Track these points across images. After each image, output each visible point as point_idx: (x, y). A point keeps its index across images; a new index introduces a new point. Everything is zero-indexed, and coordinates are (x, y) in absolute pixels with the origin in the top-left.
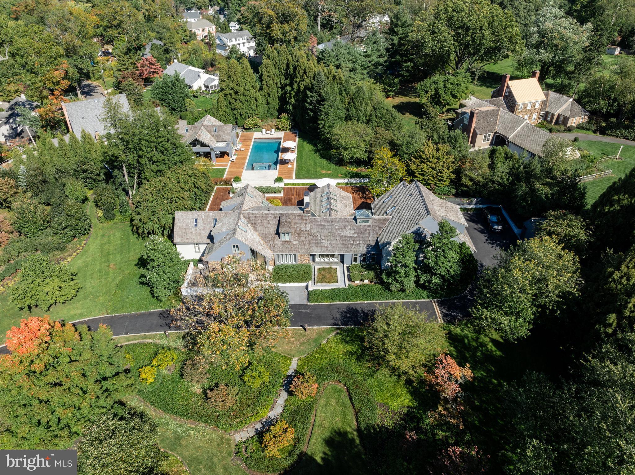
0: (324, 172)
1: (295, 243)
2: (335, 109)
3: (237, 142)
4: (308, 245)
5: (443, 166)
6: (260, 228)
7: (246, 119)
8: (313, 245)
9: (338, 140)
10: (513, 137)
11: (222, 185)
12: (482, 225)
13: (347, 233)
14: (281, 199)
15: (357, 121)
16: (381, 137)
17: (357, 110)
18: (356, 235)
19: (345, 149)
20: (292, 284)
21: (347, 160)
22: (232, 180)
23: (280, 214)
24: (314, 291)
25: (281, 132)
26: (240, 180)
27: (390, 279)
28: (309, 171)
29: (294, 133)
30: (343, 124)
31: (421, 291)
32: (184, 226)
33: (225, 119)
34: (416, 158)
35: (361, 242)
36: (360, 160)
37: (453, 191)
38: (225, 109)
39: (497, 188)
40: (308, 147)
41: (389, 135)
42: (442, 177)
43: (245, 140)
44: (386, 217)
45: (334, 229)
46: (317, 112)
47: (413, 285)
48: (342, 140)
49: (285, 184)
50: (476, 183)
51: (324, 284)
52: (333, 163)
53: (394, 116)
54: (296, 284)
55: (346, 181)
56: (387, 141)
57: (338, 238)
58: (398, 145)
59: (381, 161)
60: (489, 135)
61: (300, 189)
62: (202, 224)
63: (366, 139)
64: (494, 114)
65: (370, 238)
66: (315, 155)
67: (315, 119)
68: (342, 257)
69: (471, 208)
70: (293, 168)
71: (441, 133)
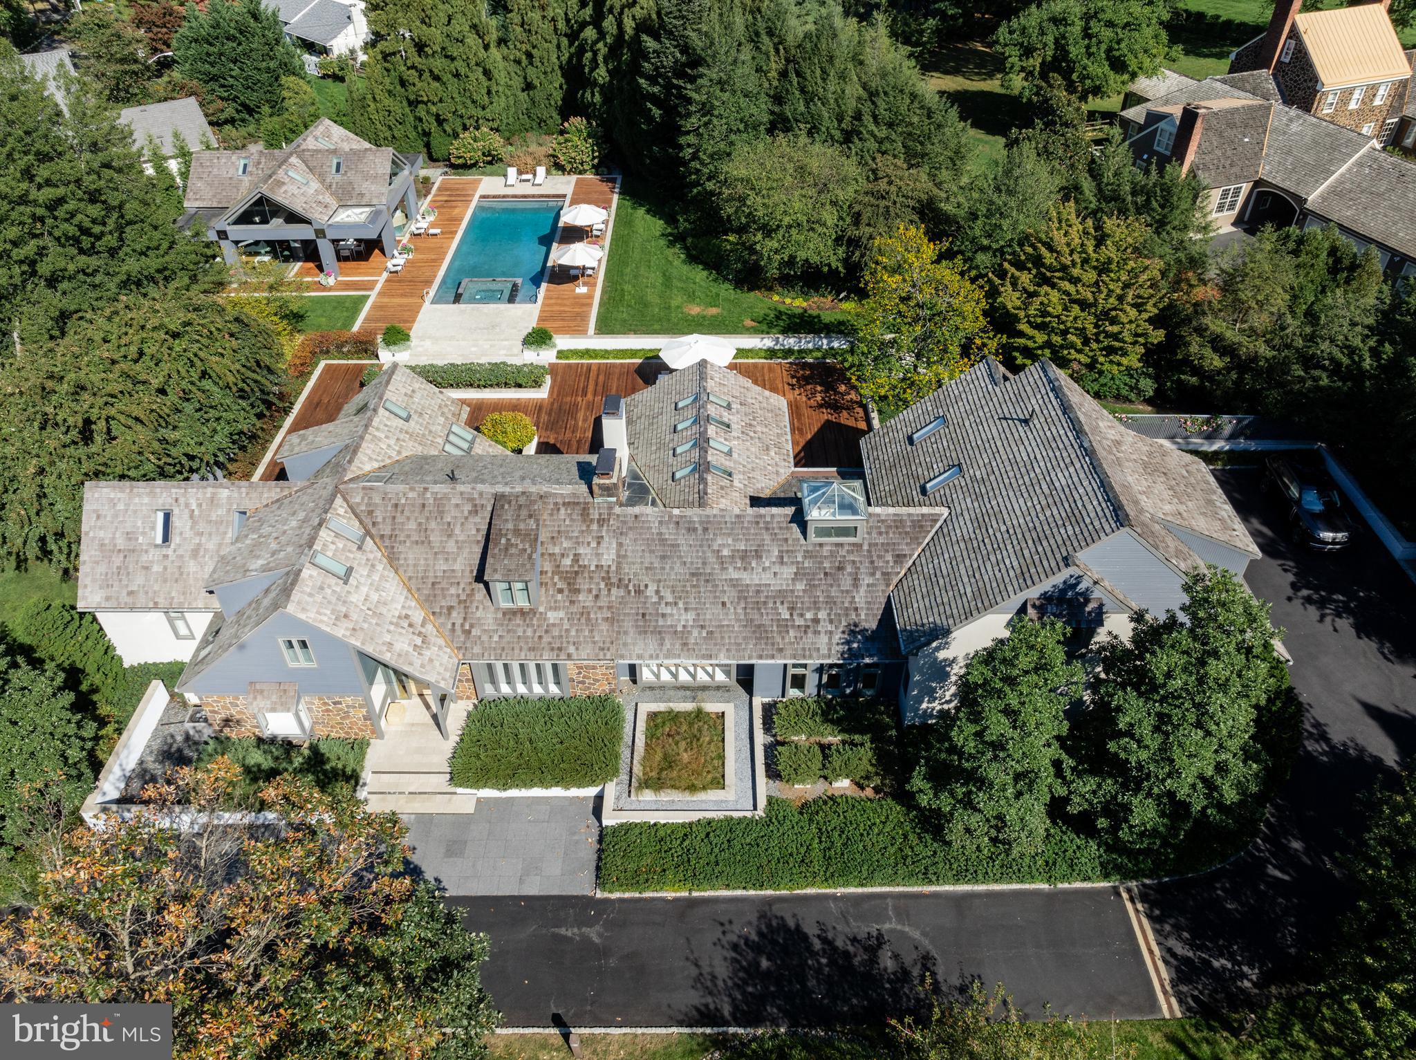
0: (695, 310)
1: (553, 616)
2: (734, 92)
3: (423, 209)
4: (604, 627)
5: (1121, 298)
6: (411, 555)
7: (456, 136)
8: (628, 625)
9: (742, 199)
10: (1324, 198)
11: (346, 356)
12: (1264, 523)
13: (766, 578)
14: (536, 409)
15: (810, 133)
16: (893, 189)
17: (809, 98)
18: (800, 586)
19: (768, 231)
20: (537, 792)
21: (773, 272)
22: (379, 339)
23: (499, 499)
24: (627, 828)
25: (567, 178)
26: (407, 338)
27: (944, 796)
28: (646, 305)
29: (609, 180)
30: (761, 146)
31: (1074, 841)
32: (121, 542)
33: (388, 134)
34: (1020, 266)
35: (822, 615)
36: (818, 269)
37: (1148, 386)
38: (388, 102)
39: (1325, 382)
40: (649, 226)
41: (919, 182)
42: (1115, 337)
43: (450, 202)
44: (925, 510)
45: (712, 559)
46: (674, 104)
47: (1039, 822)
48: (754, 200)
49: (561, 354)
50: (1243, 365)
51: (667, 796)
52: (726, 279)
53: (938, 117)
54: (557, 792)
55: (767, 343)
56: (912, 203)
57: (730, 595)
58: (948, 219)
59: (898, 277)
60: (1237, 192)
61: (608, 370)
62: (188, 533)
63: (841, 195)
64: (1255, 120)
65: (860, 598)
66: (670, 252)
67: (670, 131)
68: (746, 677)
69: (1216, 453)
70: (590, 296)
71: (1108, 176)
